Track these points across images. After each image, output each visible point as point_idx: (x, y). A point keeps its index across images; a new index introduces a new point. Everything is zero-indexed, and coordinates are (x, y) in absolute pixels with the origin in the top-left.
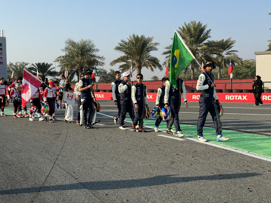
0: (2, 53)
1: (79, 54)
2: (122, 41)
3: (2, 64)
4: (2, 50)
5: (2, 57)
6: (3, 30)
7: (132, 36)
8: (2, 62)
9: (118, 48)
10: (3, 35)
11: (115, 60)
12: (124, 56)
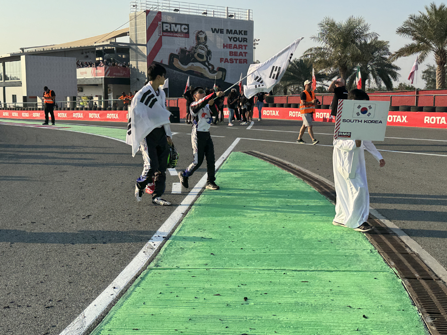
0: (247, 46)
1: (340, 43)
2: (411, 18)
3: (247, 63)
4: (247, 42)
5: (247, 53)
6: (249, 10)
7: (430, 8)
8: (246, 60)
9: (402, 31)
10: (249, 18)
11: (397, 53)
12: (412, 44)
